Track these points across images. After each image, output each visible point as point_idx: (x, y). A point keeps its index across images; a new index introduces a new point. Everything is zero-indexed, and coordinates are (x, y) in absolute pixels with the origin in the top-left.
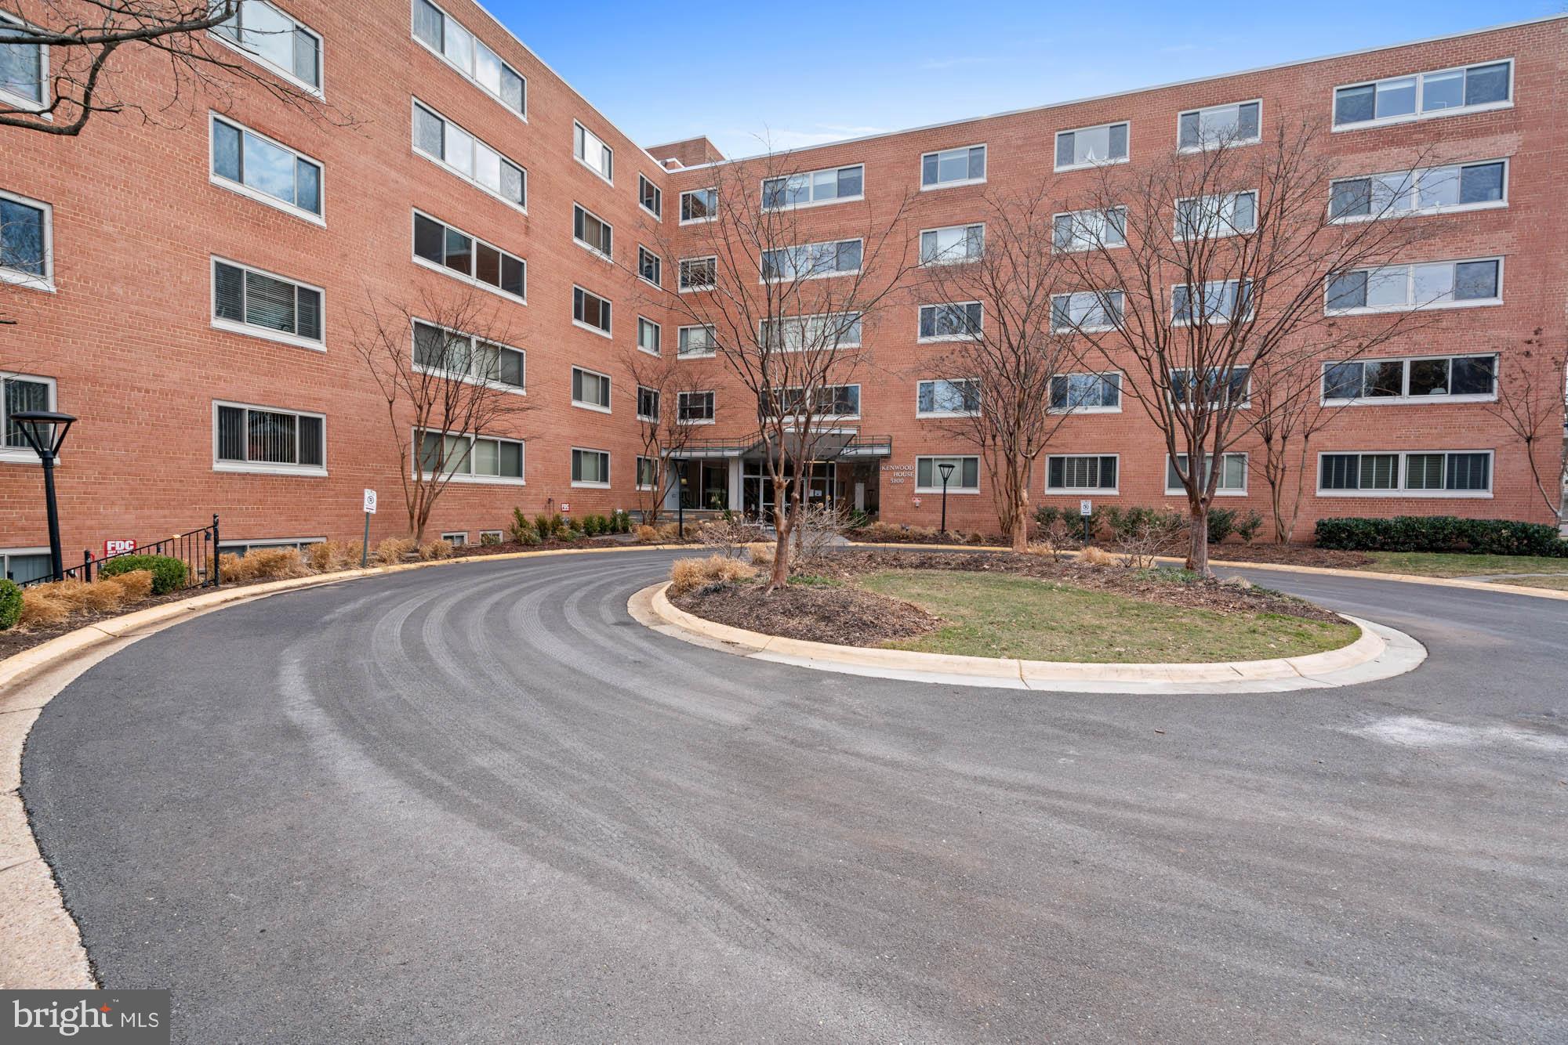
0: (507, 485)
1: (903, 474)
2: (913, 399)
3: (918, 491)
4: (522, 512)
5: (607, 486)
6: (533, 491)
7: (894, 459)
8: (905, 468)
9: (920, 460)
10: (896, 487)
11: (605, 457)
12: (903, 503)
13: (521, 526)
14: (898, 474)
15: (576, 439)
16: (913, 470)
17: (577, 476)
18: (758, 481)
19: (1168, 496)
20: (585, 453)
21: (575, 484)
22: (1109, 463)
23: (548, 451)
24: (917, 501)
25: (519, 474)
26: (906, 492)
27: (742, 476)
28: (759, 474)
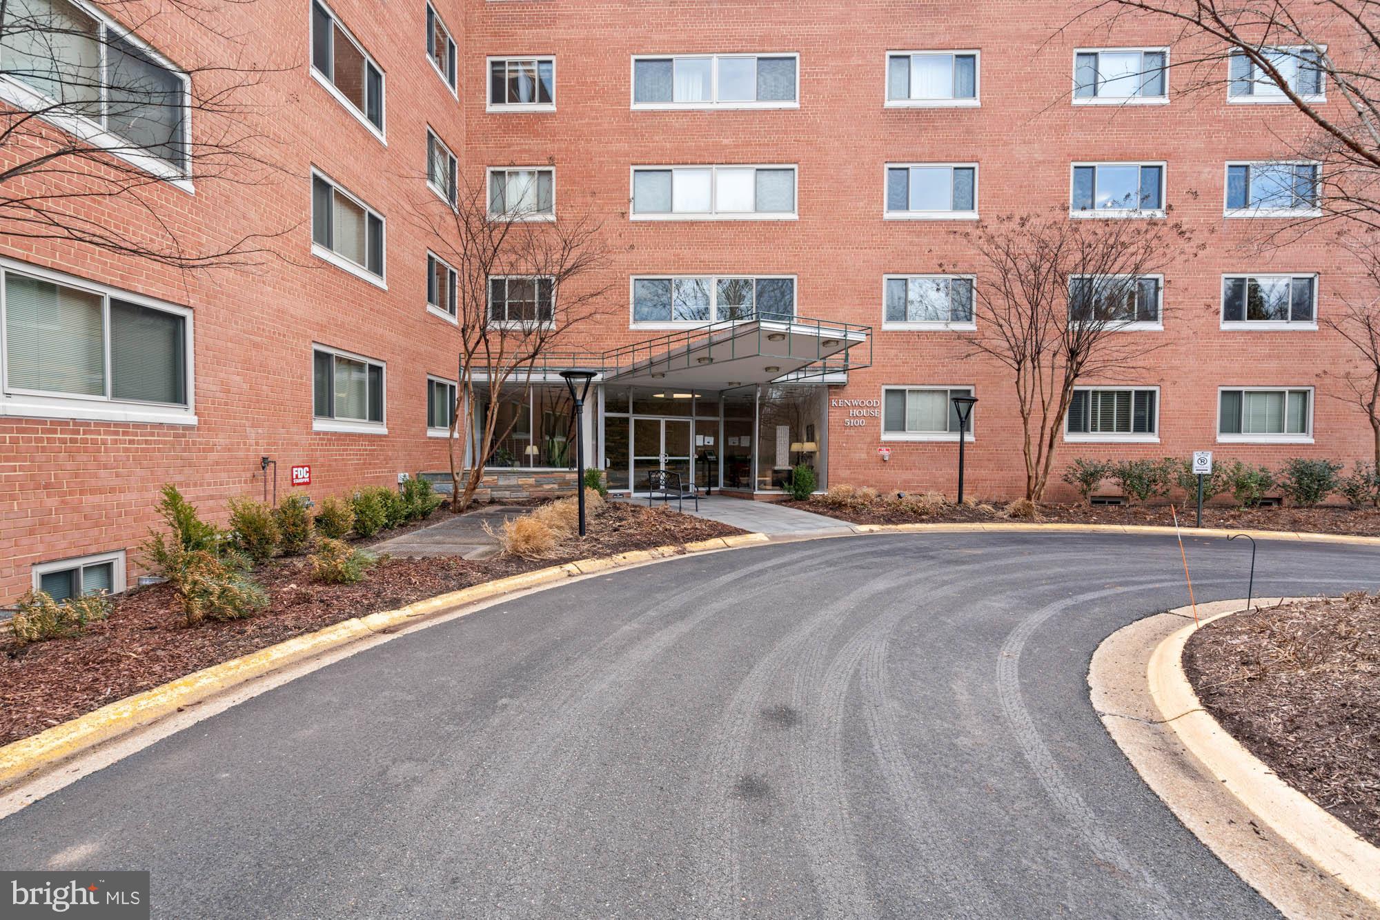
0: (138, 425)
1: (864, 412)
2: (877, 301)
3: (886, 437)
4: (188, 496)
5: (380, 429)
6: (221, 440)
7: (849, 389)
8: (866, 403)
9: (887, 391)
10: (852, 432)
11: (376, 370)
12: (864, 456)
13: (187, 540)
14: (856, 412)
15: (322, 328)
16: (879, 407)
17: (325, 408)
18: (627, 420)
19: (1220, 444)
20: (340, 359)
21: (321, 425)
22: (1146, 398)
23: (256, 345)
24: (885, 453)
25: (177, 395)
26: (869, 440)
27: (602, 414)
28: (627, 412)
